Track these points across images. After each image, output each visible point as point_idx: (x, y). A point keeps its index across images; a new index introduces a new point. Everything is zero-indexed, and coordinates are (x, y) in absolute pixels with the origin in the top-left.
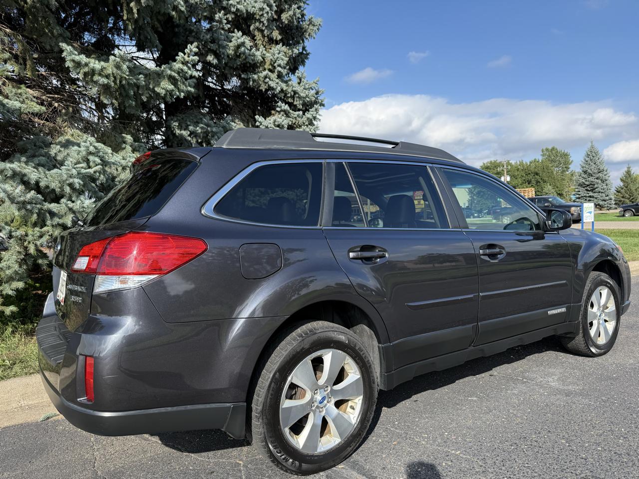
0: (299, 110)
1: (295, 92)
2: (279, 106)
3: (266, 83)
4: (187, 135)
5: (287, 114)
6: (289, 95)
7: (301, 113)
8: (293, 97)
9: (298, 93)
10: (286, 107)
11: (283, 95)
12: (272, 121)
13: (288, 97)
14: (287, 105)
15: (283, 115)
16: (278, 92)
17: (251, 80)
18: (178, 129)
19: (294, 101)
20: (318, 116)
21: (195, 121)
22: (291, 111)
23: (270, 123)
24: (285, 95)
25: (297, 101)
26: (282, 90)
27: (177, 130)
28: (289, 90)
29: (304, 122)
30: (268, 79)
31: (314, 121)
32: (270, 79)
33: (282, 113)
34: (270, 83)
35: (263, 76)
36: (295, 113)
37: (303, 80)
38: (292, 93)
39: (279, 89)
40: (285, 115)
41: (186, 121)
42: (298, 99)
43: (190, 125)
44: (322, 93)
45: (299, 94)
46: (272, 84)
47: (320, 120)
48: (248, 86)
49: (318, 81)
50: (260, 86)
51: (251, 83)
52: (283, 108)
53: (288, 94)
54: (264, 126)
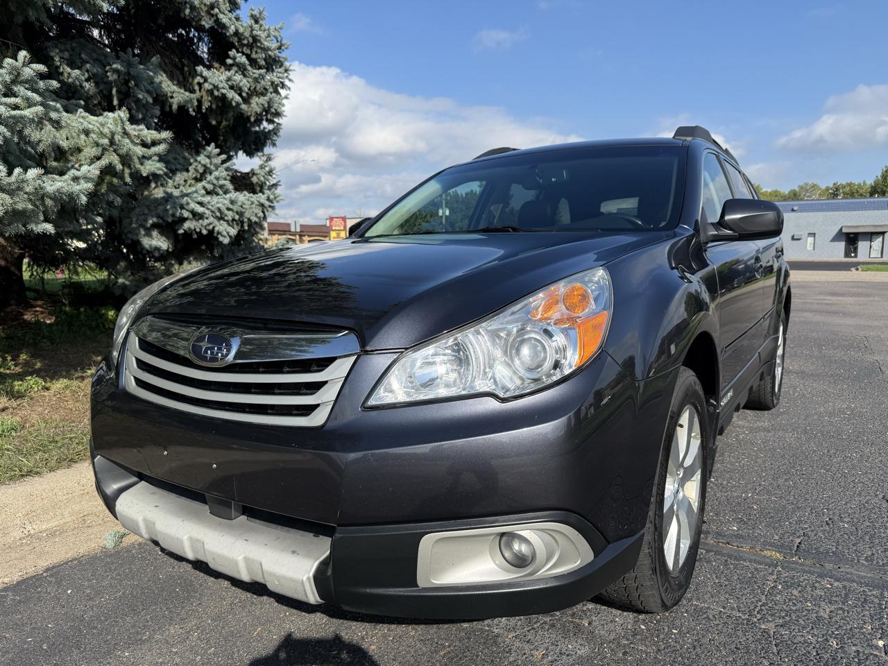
0: (260, 68)
1: (255, 39)
2: (231, 56)
3: (212, 15)
4: (83, 78)
5: (242, 69)
6: (245, 42)
7: (263, 71)
8: (250, 46)
9: (259, 41)
10: (242, 59)
11: (236, 39)
12: (223, 77)
13: (245, 45)
14: (244, 56)
15: (236, 72)
16: (232, 33)
17: (188, 6)
18: (68, 65)
19: (251, 52)
20: (287, 82)
21: (95, 56)
22: (249, 68)
23: (222, 82)
24: (240, 40)
25: (256, 52)
26: (236, 33)
27: (66, 67)
28: (247, 34)
29: (268, 87)
30: (216, 10)
31: (279, 88)
32: (220, 11)
33: (235, 68)
34: (221, 16)
35: (208, 3)
36: (254, 71)
37: (261, 22)
38: (251, 40)
39: (232, 29)
40: (240, 73)
41: (80, 54)
42: (259, 51)
43: (88, 62)
44: (286, 48)
45: (261, 43)
46: (224, 19)
47: (289, 89)
48: (182, 15)
49: (281, 28)
50: (200, 19)
51: (187, 11)
52: (238, 60)
53: (244, 39)
54: (210, 84)
